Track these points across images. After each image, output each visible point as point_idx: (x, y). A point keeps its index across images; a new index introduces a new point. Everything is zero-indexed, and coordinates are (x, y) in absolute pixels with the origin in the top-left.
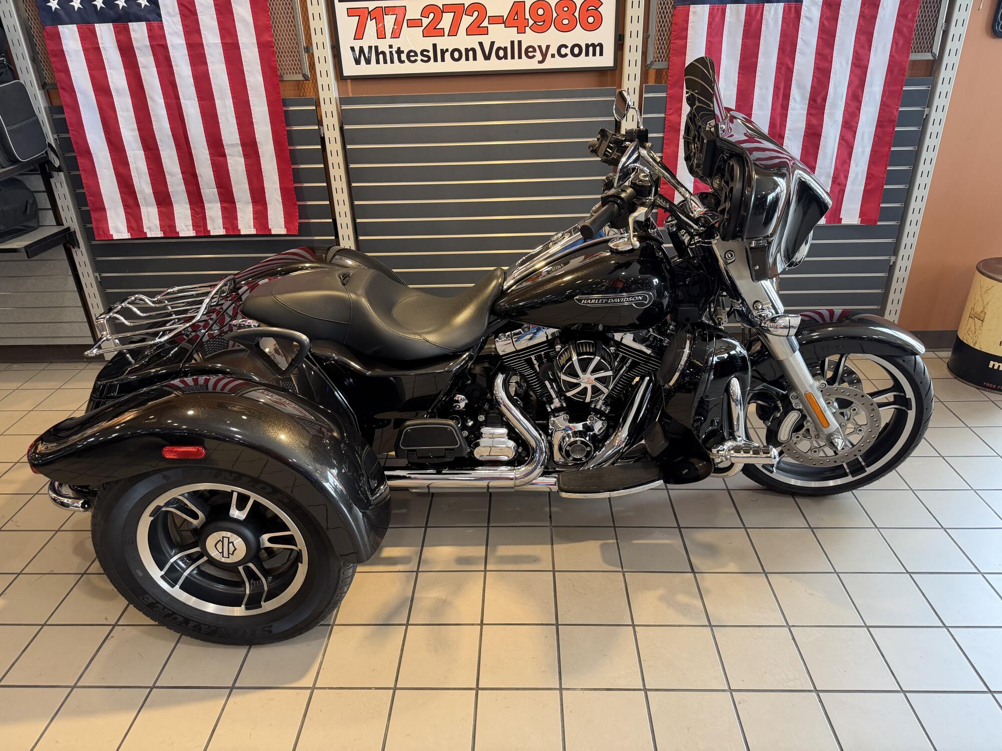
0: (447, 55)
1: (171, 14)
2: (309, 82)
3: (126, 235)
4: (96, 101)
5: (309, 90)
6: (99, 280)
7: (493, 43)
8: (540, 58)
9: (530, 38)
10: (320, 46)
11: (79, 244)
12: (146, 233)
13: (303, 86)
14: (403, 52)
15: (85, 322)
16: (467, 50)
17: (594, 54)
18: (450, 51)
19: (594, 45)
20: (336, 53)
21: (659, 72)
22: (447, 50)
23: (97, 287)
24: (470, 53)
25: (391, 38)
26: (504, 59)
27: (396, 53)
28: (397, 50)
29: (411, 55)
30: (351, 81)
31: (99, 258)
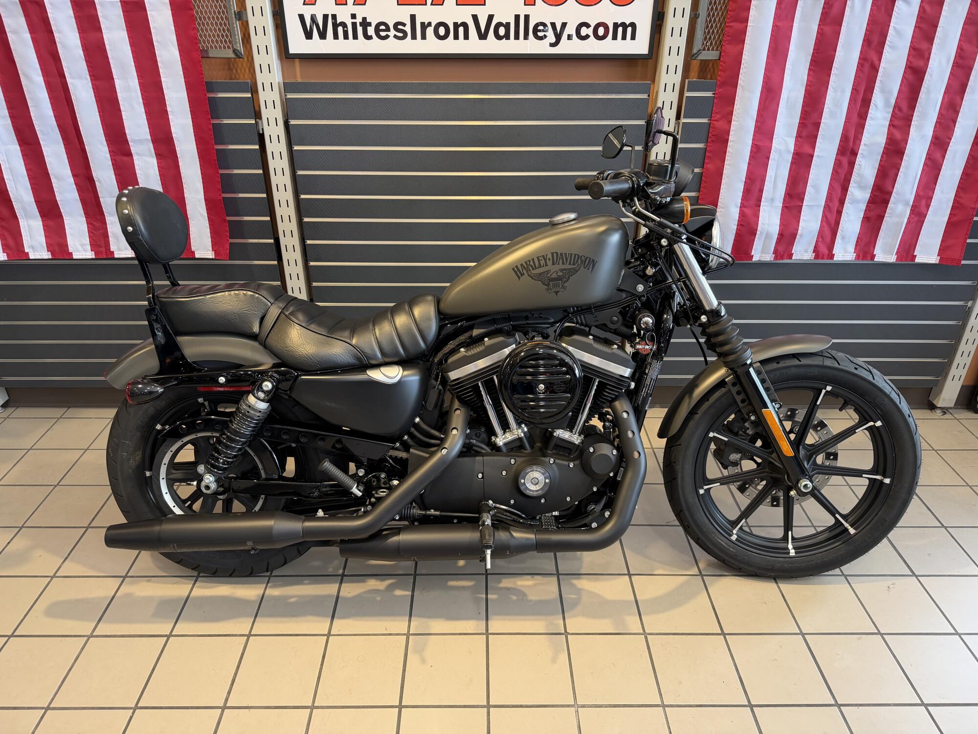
0: (430, 31)
2: (244, 61)
5: (243, 71)
7: (491, 18)
8: (553, 40)
9: (540, 13)
10: (258, 11)
12: (28, 253)
13: (236, 65)
14: (370, 24)
16: (456, 26)
17: (624, 37)
18: (433, 25)
19: (624, 25)
20: (279, 22)
21: (705, 64)
22: (430, 24)
24: (460, 29)
25: (354, 5)
26: (504, 39)
27: (360, 26)
28: (361, 21)
29: (382, 29)
30: (299, 60)
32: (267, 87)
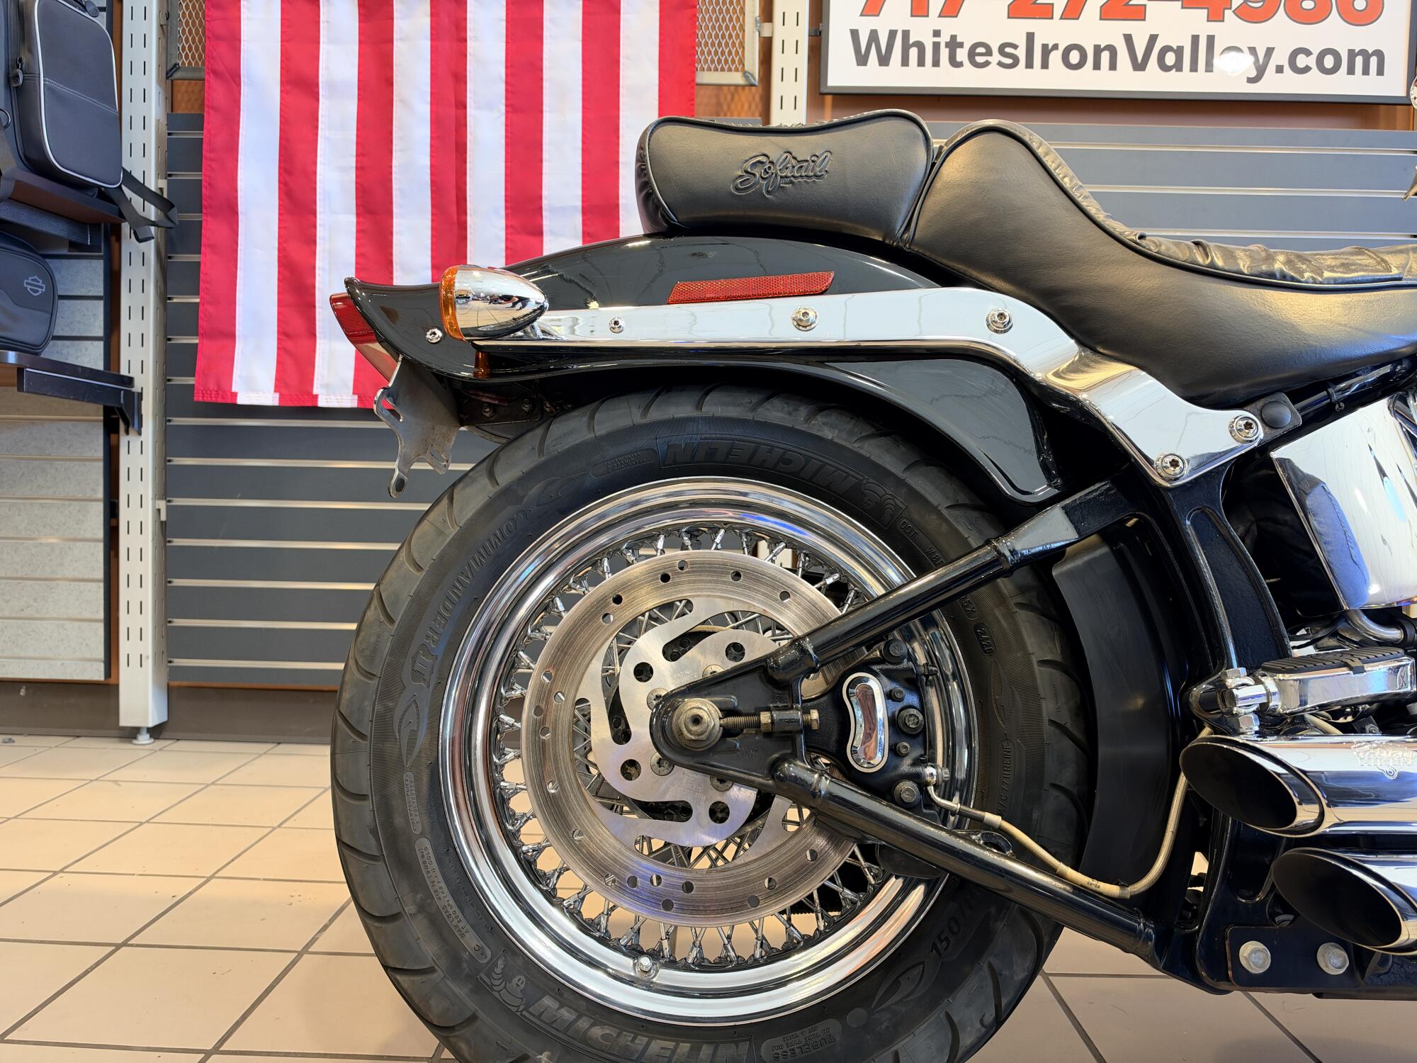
0: (1055, 57)
3: (269, 398)
4: (281, 104)
6: (163, 518)
7: (1153, 39)
9: (1232, 32)
10: (791, 19)
11: (141, 425)
12: (316, 396)
14: (961, 45)
15: (97, 621)
16: (1098, 50)
17: (1366, 71)
18: (1061, 48)
19: (1363, 53)
22: (1056, 47)
23: (154, 534)
24: (1103, 55)
25: (940, 16)
26: (1174, 70)
27: (946, 46)
28: (948, 40)
29: (979, 55)
30: (835, 106)
31: (179, 461)
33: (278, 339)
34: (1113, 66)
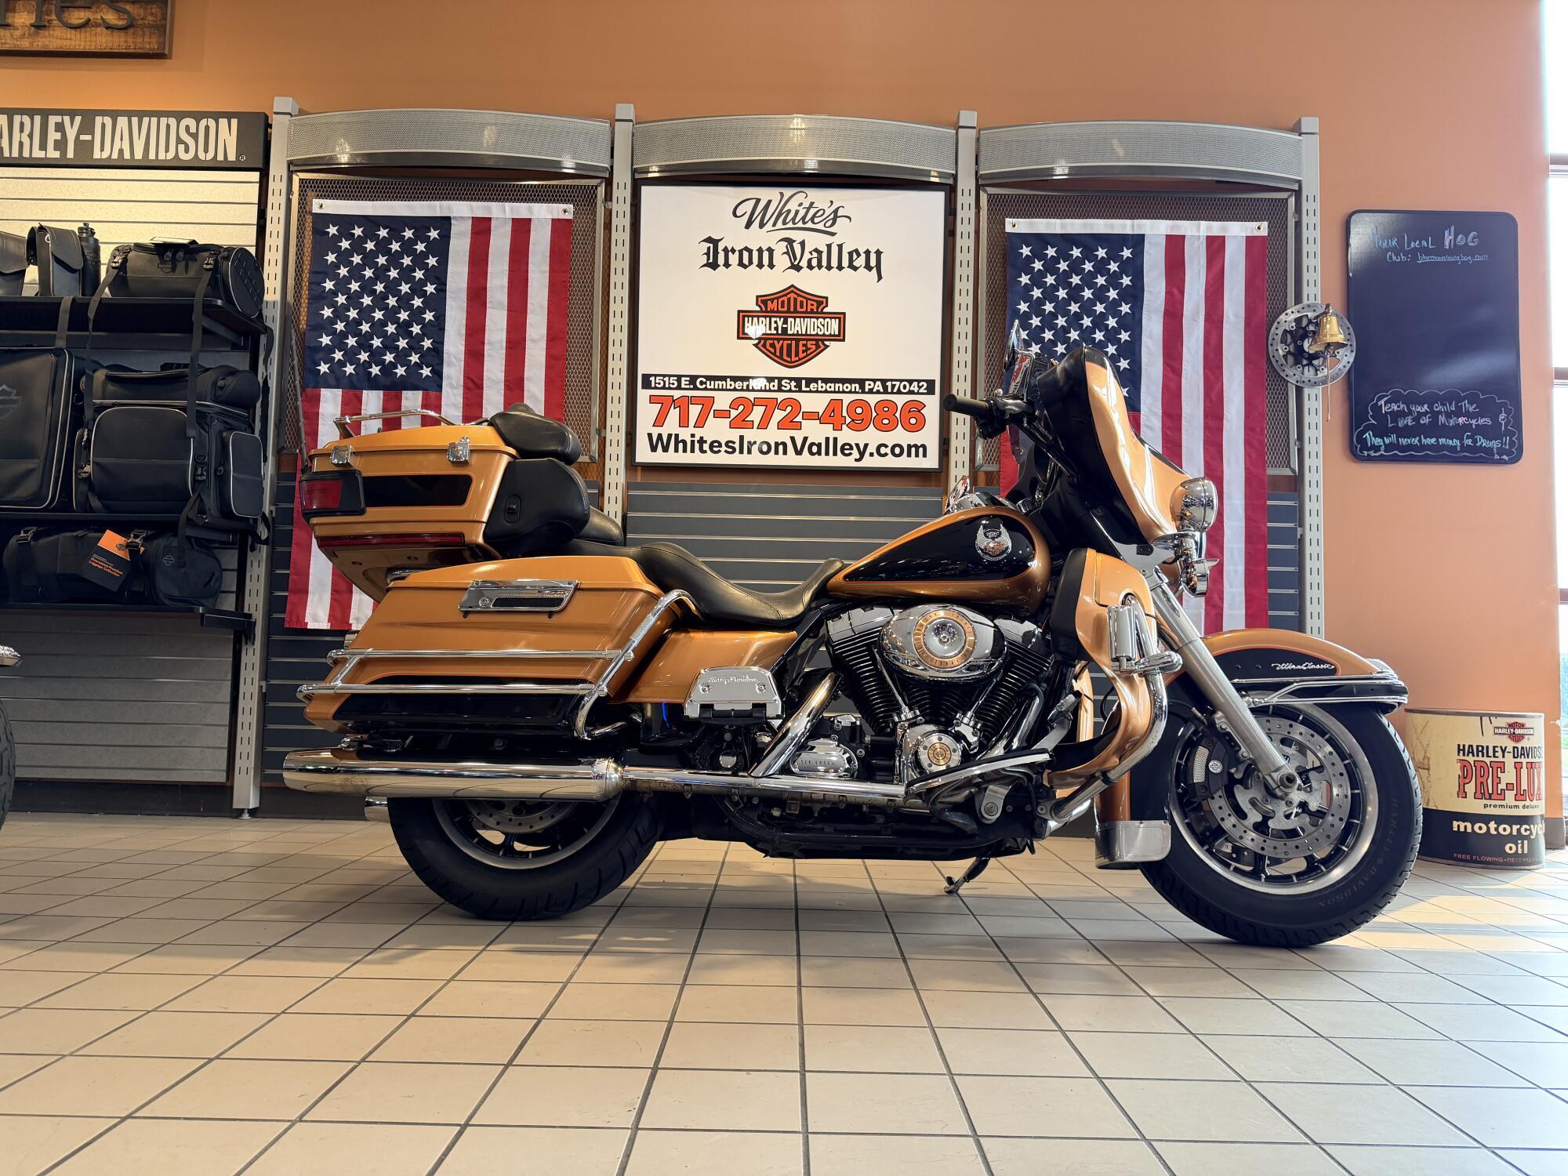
0: (755, 448)
1: (453, 385)
2: (593, 469)
3: (325, 625)
6: (264, 691)
7: (805, 439)
8: (858, 457)
9: (846, 436)
10: (615, 429)
11: (254, 640)
12: (351, 623)
14: (706, 442)
15: (223, 748)
16: (777, 445)
17: (917, 455)
18: (758, 443)
19: (915, 446)
20: (629, 442)
21: (988, 474)
22: (755, 443)
23: (258, 700)
24: (780, 447)
25: (694, 427)
26: (817, 455)
27: (698, 442)
28: (699, 439)
29: (715, 446)
30: (642, 469)
31: (274, 659)
32: (613, 486)
33: (332, 594)
34: (785, 453)
